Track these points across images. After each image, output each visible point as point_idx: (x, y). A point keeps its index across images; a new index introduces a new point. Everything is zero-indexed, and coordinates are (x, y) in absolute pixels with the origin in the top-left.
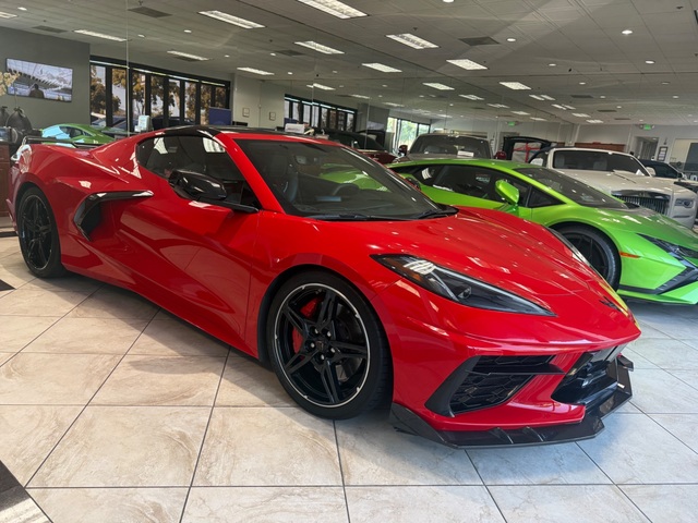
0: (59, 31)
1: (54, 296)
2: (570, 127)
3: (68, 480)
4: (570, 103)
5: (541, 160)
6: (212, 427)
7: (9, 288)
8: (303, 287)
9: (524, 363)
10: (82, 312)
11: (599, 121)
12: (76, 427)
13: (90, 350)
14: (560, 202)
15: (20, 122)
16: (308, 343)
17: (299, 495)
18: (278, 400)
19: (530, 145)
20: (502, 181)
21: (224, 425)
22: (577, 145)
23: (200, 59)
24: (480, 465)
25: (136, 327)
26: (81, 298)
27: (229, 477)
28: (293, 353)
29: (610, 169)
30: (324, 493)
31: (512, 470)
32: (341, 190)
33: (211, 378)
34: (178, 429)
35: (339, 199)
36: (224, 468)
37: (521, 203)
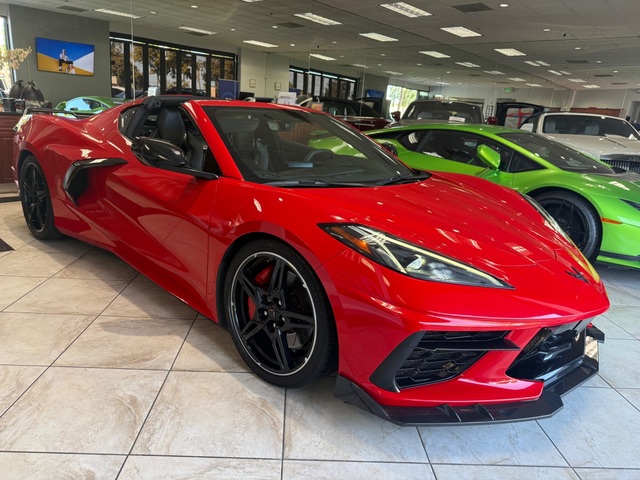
0: (81, 10)
1: (48, 257)
2: (566, 93)
3: (12, 444)
4: (566, 69)
5: (531, 125)
6: (164, 392)
7: (9, 248)
8: (255, 255)
9: (476, 338)
10: (69, 273)
11: (595, 86)
12: (34, 389)
13: (66, 310)
14: (542, 167)
15: (33, 95)
16: (261, 311)
17: (235, 467)
18: (235, 365)
19: (523, 110)
20: (484, 147)
21: (176, 390)
22: (572, 110)
23: (210, 33)
24: (429, 442)
25: (115, 288)
26: (72, 259)
27: (168, 446)
28: (248, 319)
29: (601, 134)
30: (261, 467)
31: (462, 447)
32: (315, 155)
33: (175, 341)
34: (130, 393)
35: (311, 166)
36: (166, 436)
37: (502, 167)
